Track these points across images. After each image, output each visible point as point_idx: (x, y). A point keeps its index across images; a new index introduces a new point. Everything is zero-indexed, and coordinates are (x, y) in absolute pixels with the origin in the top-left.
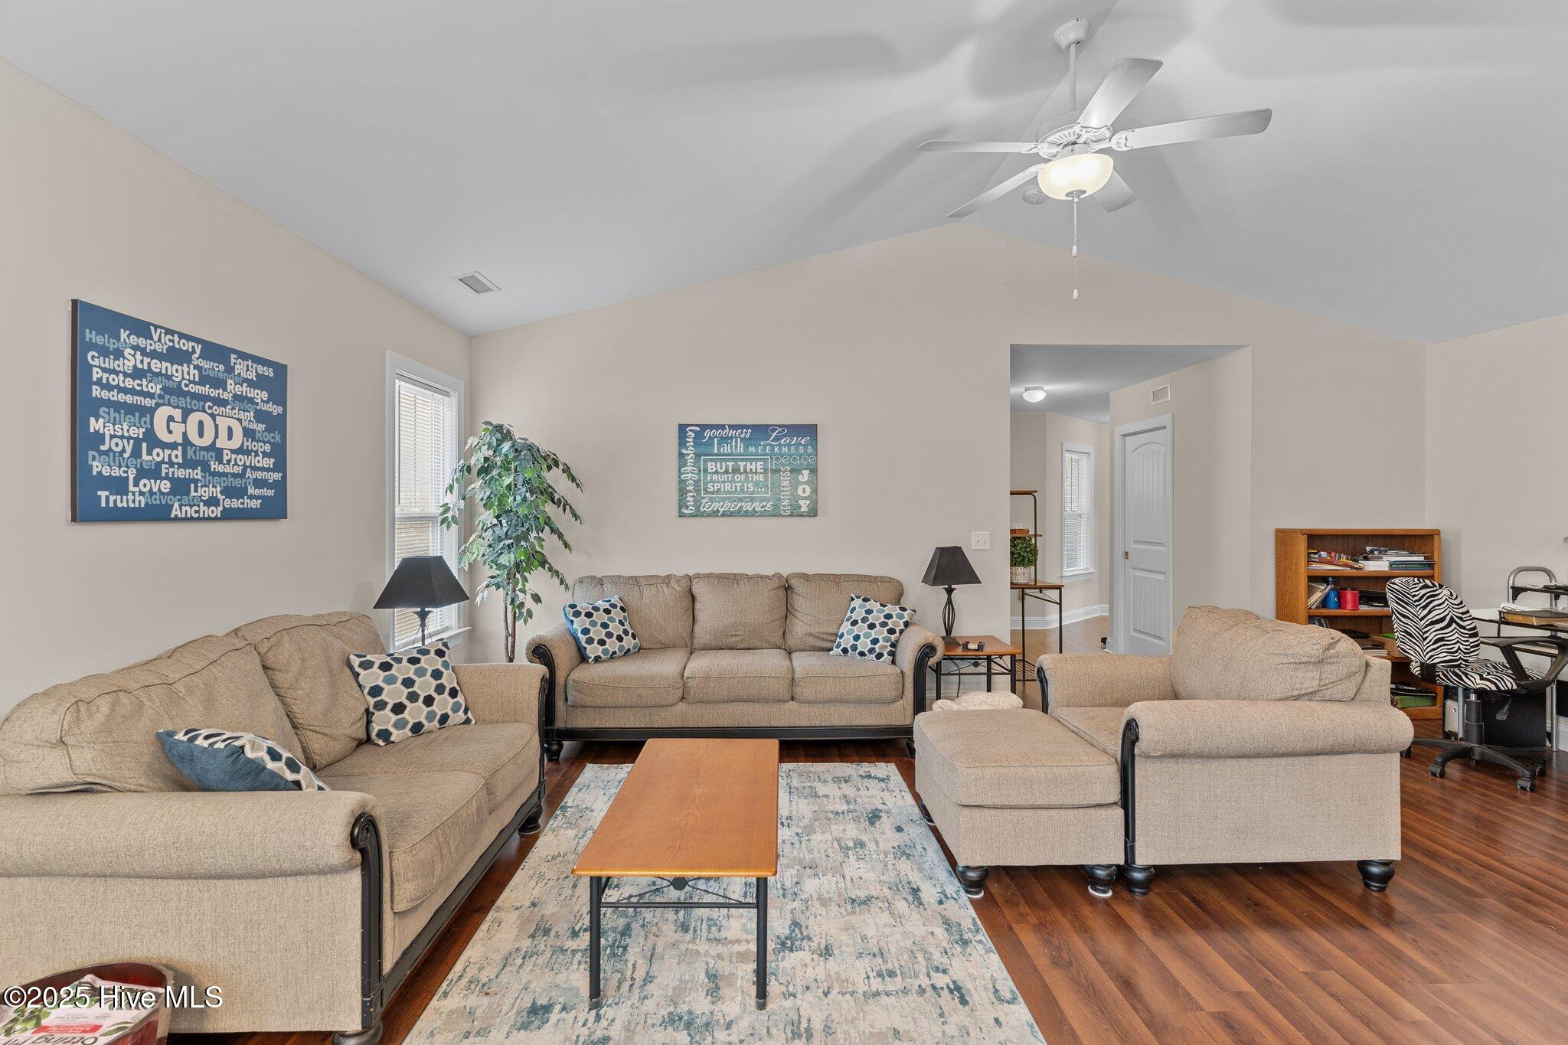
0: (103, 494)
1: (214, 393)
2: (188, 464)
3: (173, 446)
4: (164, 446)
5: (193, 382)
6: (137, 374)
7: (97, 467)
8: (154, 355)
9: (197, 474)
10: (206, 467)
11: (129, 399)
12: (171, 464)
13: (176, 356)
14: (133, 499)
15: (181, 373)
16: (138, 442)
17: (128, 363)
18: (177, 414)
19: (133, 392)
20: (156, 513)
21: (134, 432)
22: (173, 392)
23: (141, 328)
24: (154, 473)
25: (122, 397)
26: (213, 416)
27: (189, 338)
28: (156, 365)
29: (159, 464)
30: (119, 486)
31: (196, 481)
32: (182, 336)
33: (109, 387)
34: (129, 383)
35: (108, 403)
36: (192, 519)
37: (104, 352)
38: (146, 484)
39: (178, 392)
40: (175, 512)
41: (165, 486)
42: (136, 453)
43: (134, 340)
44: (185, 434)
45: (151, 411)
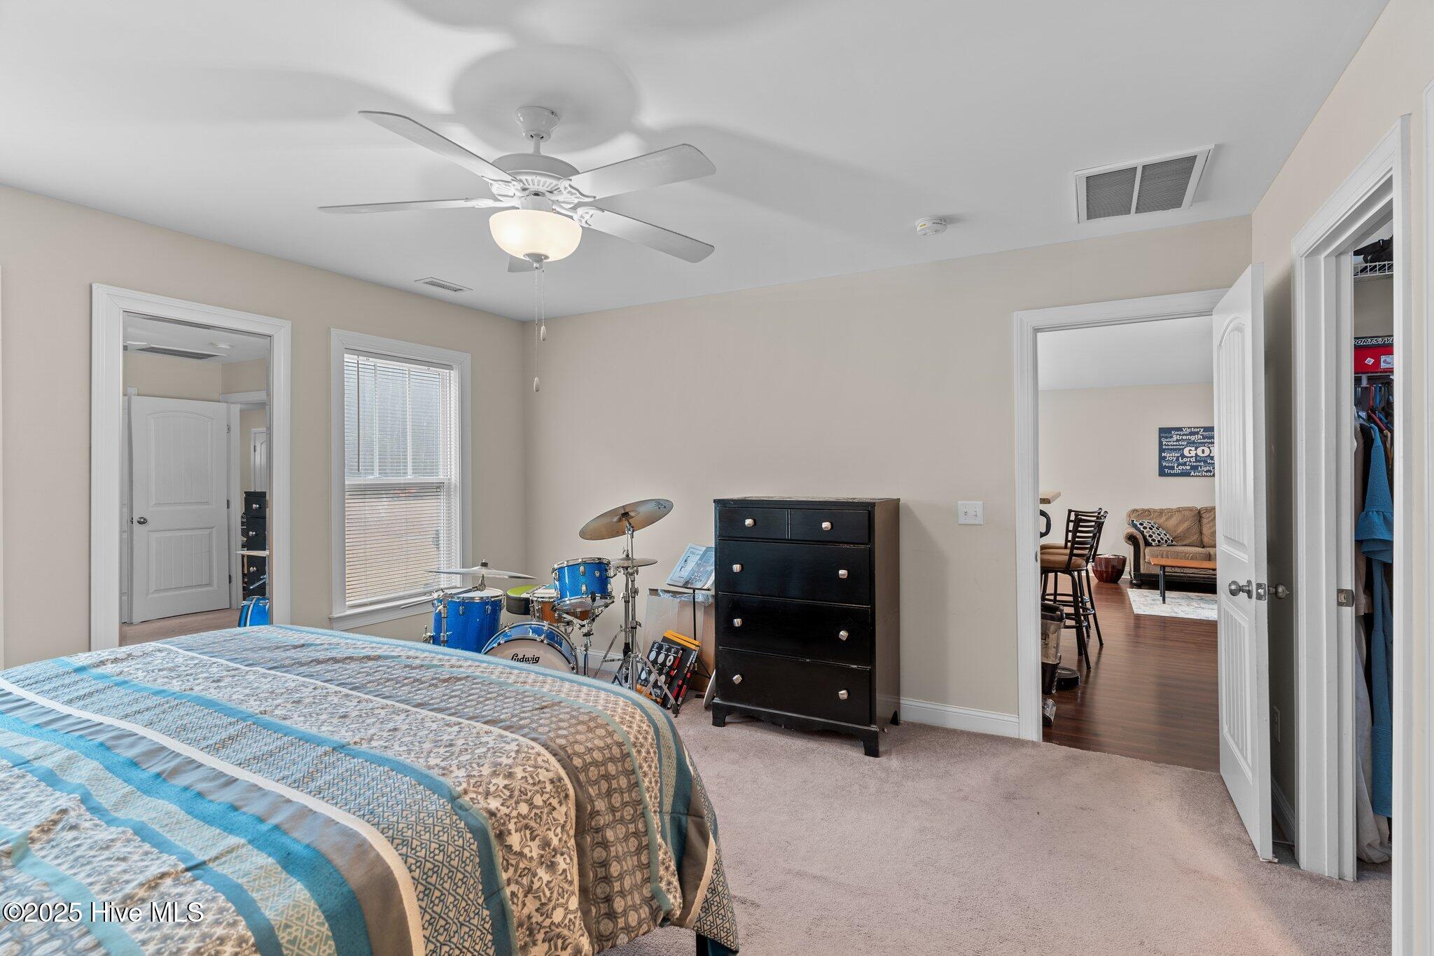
0: (1166, 470)
1: (1209, 441)
2: (1196, 461)
3: (1192, 457)
4: (1187, 457)
5: (1200, 439)
6: (1177, 441)
7: (1164, 464)
8: (1184, 435)
9: (1202, 464)
10: (1205, 462)
11: (1175, 447)
12: (1190, 461)
13: (1192, 434)
14: (1177, 470)
15: (1193, 438)
16: (1178, 457)
17: (1175, 439)
18: (1193, 449)
19: (1176, 445)
20: (1185, 474)
21: (1176, 455)
22: (1190, 443)
23: (1180, 429)
24: (1185, 464)
25: (1172, 447)
26: (1209, 448)
27: (1197, 428)
28: (1184, 437)
29: (1185, 463)
30: (1172, 468)
31: (1201, 466)
32: (1194, 428)
33: (1168, 445)
34: (1175, 443)
35: (1168, 449)
36: (1199, 476)
37: (1166, 438)
38: (1180, 467)
39: (1194, 442)
40: (1192, 473)
41: (1188, 468)
42: (1177, 459)
43: (1176, 433)
44: (1196, 454)
45: (1183, 449)
